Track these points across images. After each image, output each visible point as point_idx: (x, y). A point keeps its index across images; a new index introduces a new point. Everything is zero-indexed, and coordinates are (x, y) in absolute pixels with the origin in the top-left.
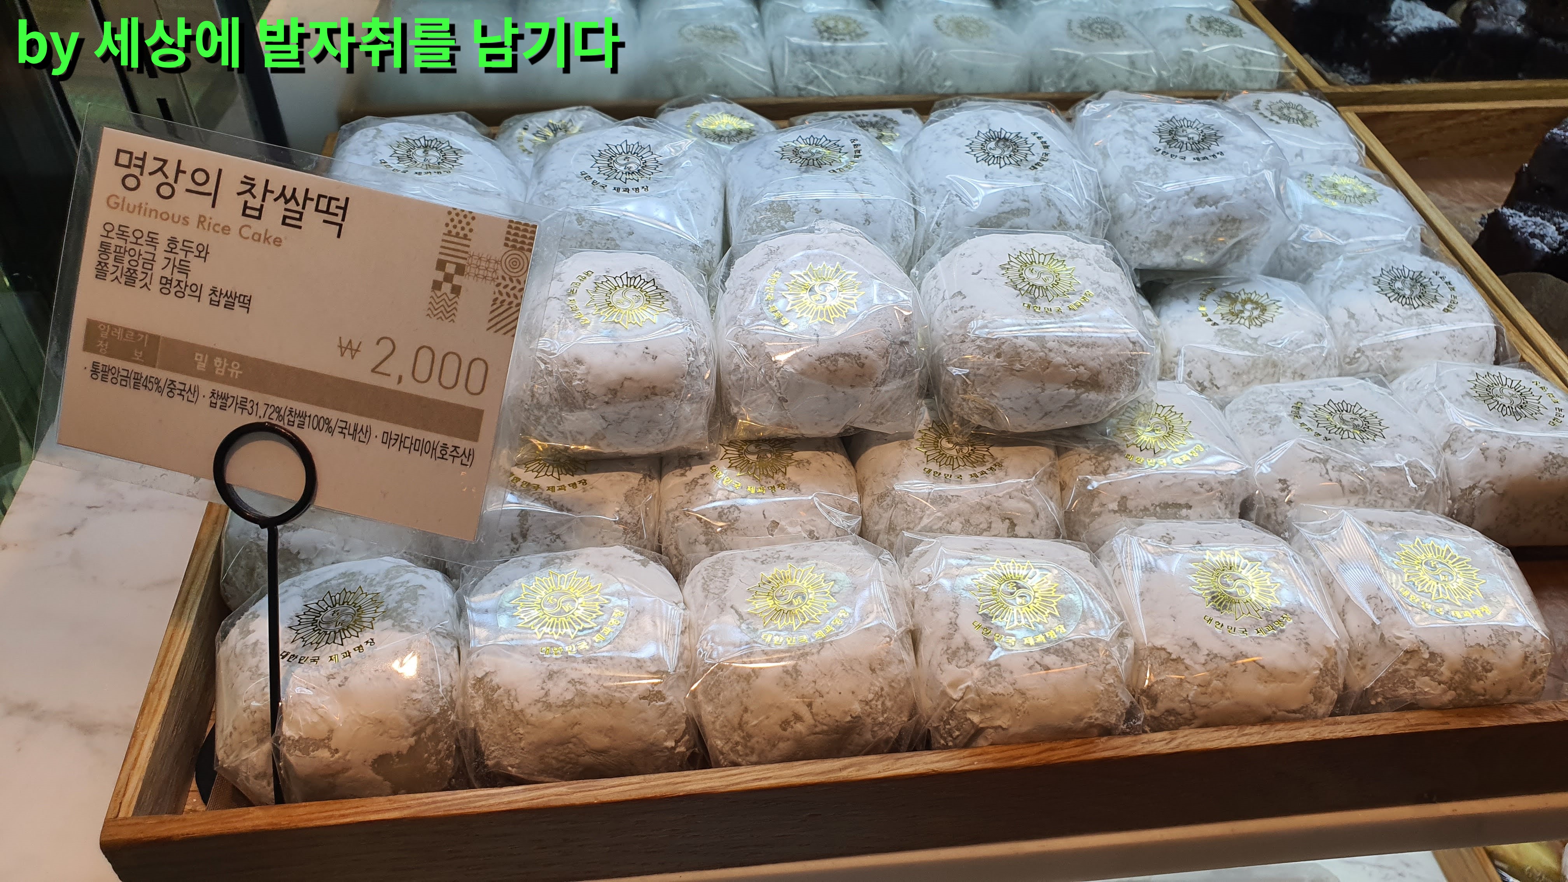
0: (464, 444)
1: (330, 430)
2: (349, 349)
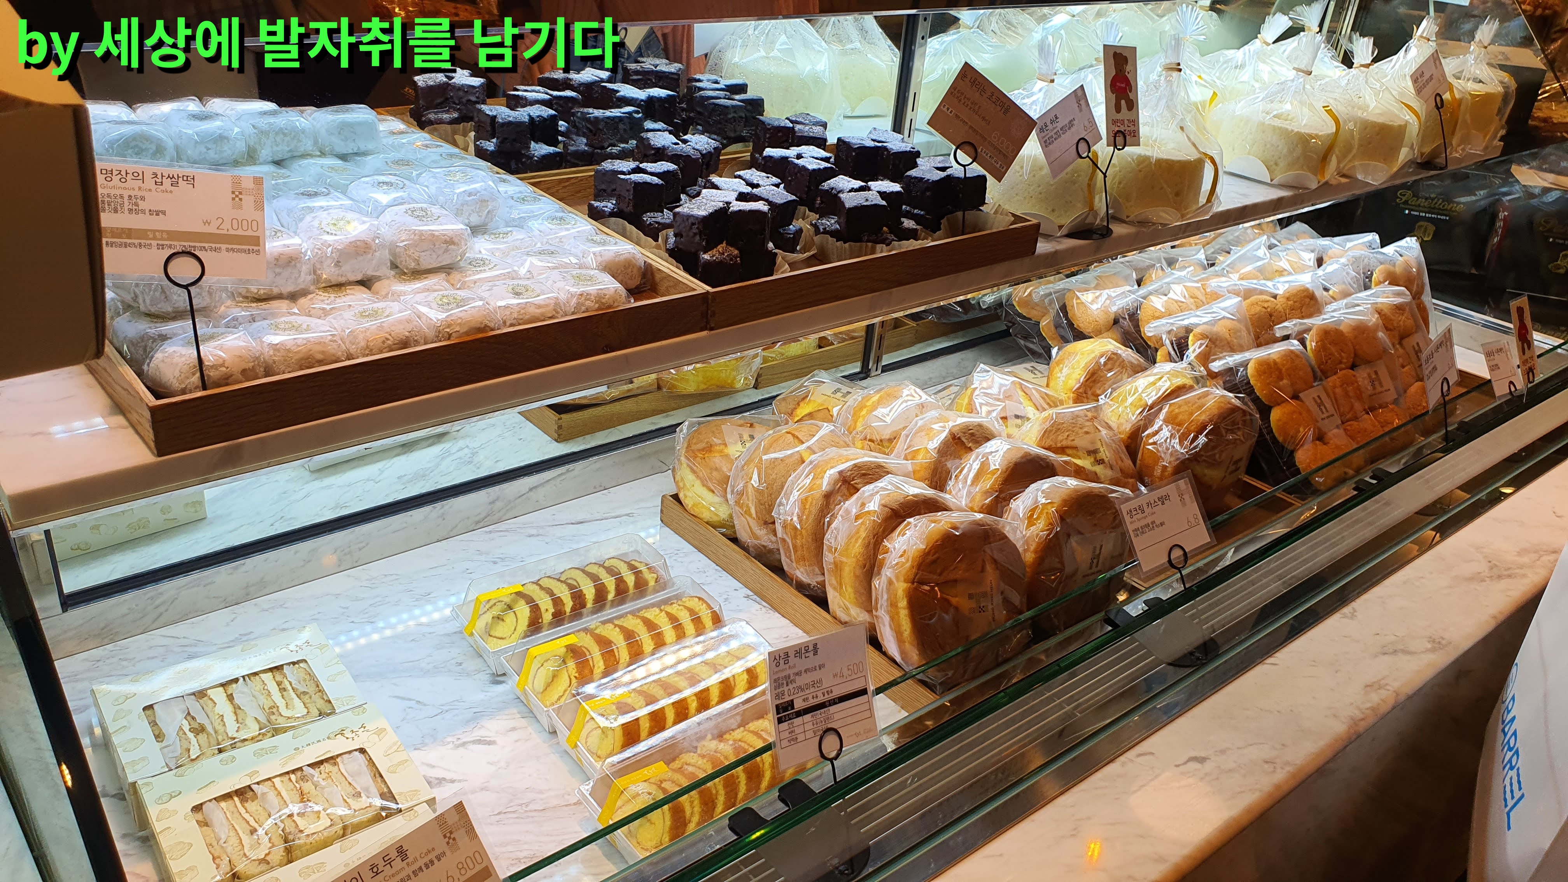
0: (256, 248)
1: (206, 250)
2: (207, 223)
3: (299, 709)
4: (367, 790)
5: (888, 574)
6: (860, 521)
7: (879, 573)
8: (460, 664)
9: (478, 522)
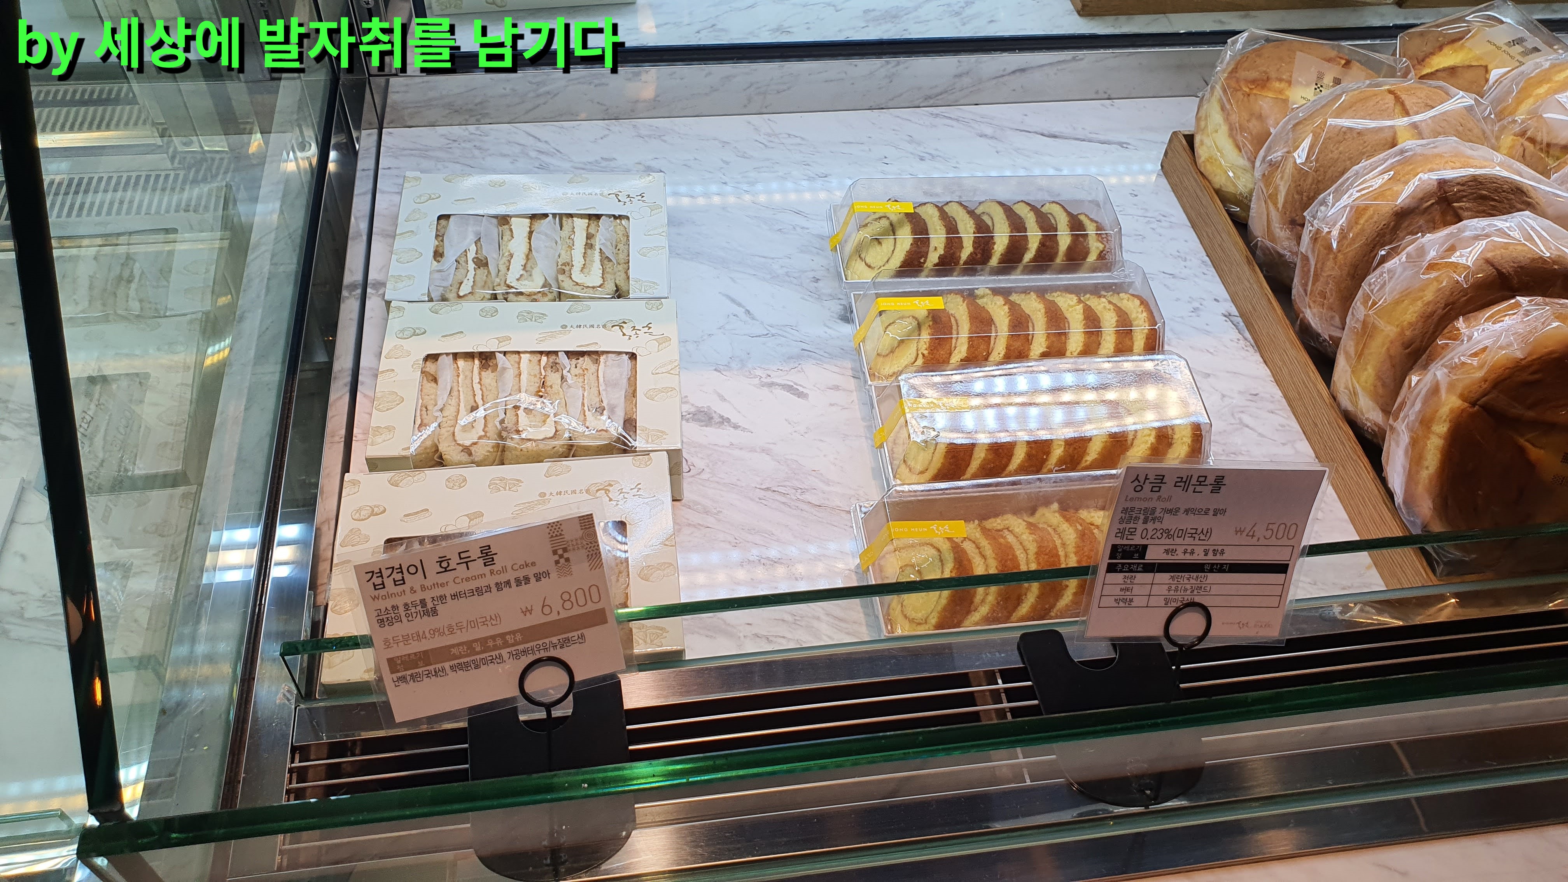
3: (594, 277)
4: (612, 410)
5: (1439, 374)
6: (1433, 275)
7: (1425, 367)
8: (817, 280)
9: (928, 97)
